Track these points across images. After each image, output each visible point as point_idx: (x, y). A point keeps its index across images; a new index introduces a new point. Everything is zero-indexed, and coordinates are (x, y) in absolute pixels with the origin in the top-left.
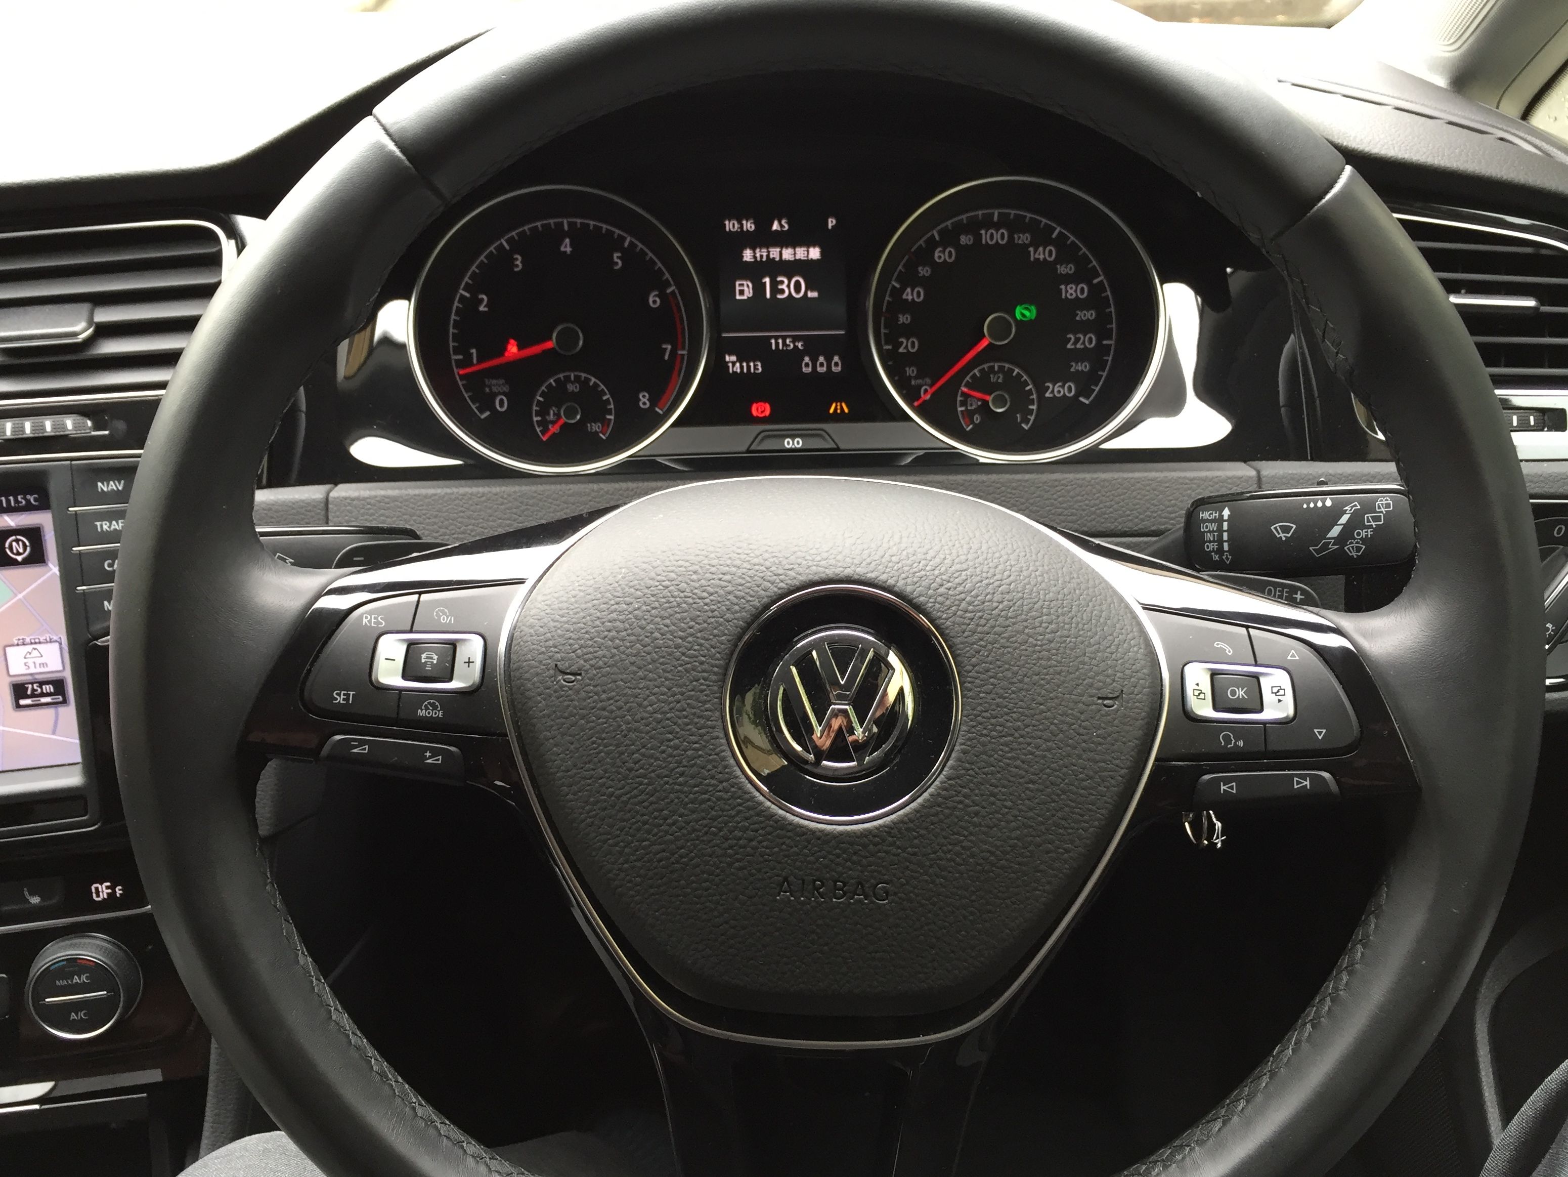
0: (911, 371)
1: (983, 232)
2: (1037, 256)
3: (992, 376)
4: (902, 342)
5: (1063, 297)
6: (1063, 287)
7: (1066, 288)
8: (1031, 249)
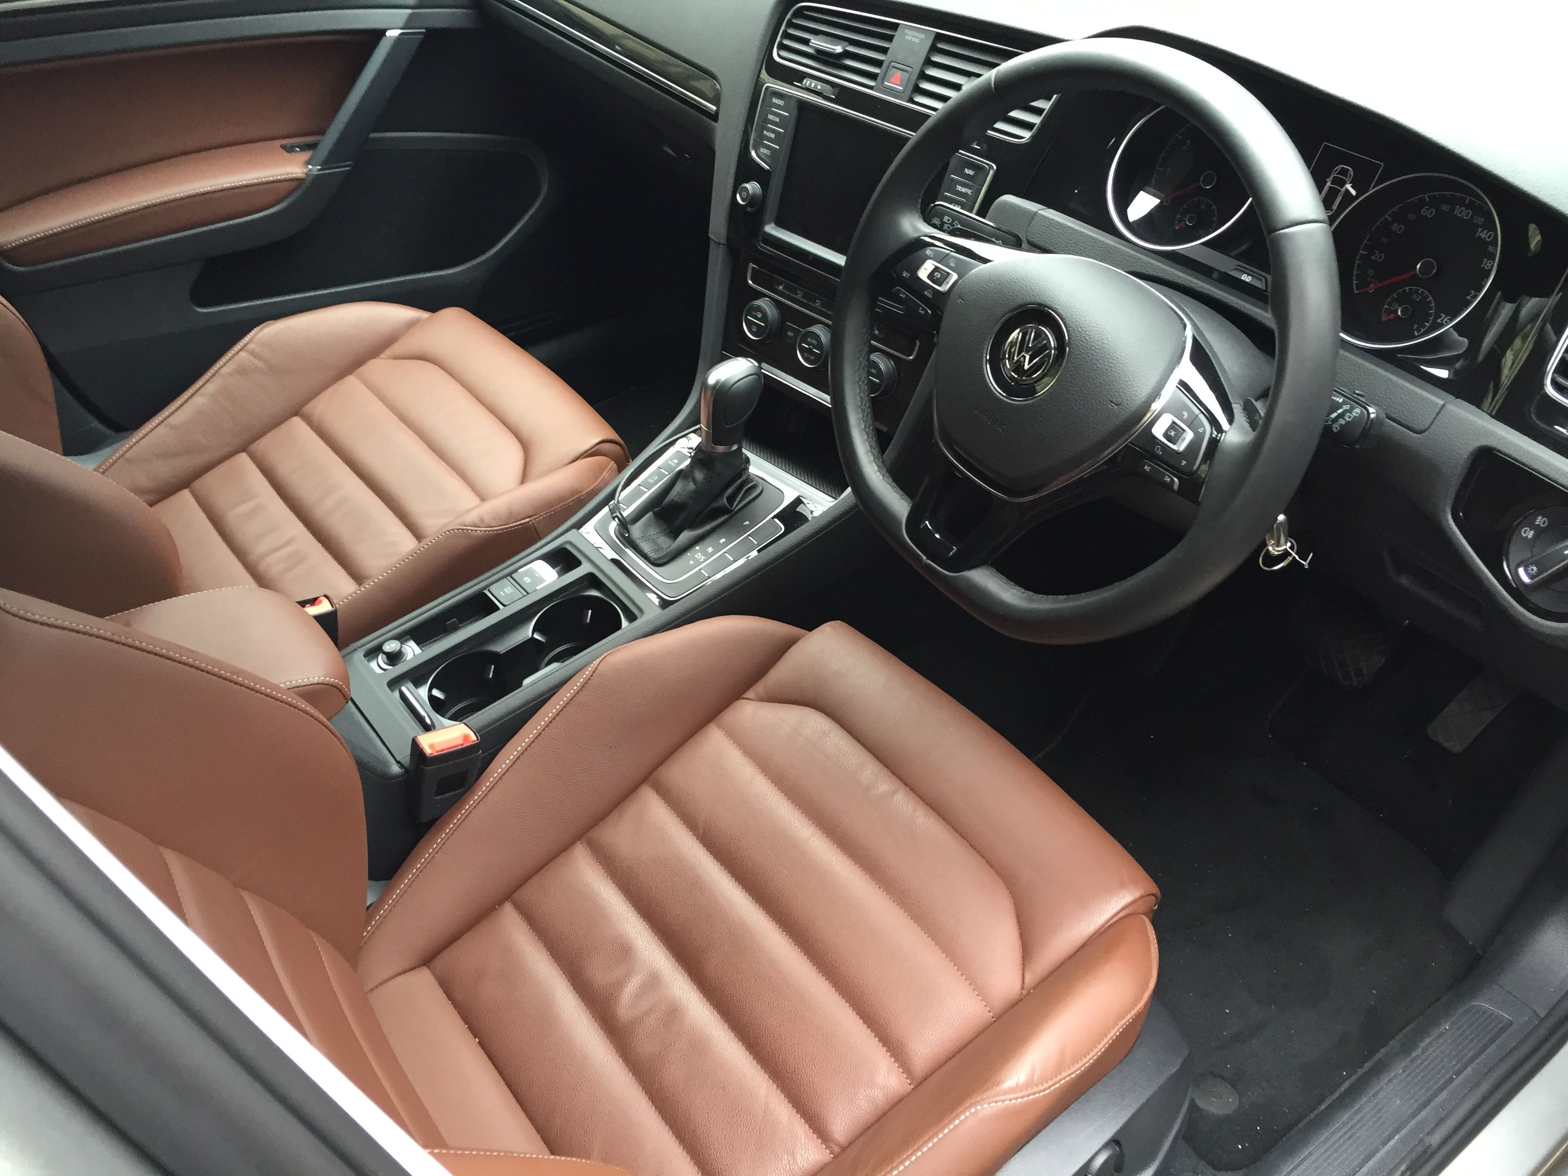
0: (1371, 272)
1: (1458, 207)
2: (1481, 235)
3: (1414, 295)
4: (1375, 253)
5: (1482, 266)
6: (1486, 260)
7: (1487, 261)
8: (1480, 229)
